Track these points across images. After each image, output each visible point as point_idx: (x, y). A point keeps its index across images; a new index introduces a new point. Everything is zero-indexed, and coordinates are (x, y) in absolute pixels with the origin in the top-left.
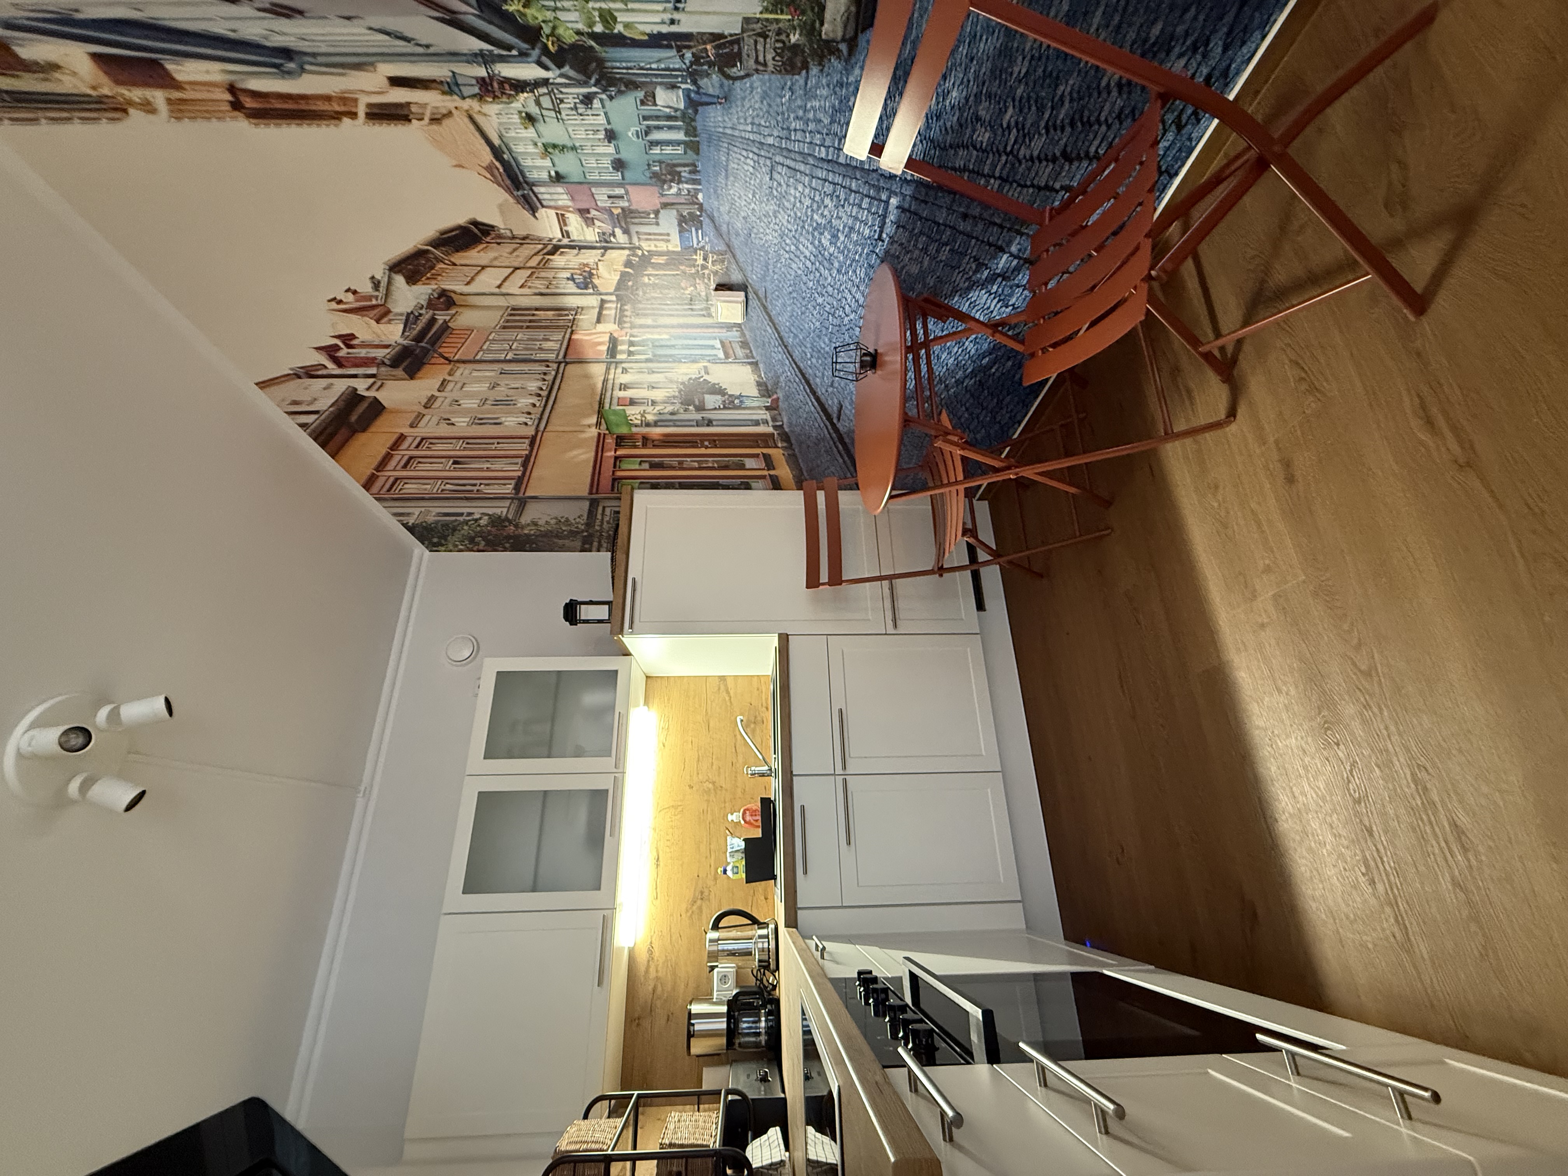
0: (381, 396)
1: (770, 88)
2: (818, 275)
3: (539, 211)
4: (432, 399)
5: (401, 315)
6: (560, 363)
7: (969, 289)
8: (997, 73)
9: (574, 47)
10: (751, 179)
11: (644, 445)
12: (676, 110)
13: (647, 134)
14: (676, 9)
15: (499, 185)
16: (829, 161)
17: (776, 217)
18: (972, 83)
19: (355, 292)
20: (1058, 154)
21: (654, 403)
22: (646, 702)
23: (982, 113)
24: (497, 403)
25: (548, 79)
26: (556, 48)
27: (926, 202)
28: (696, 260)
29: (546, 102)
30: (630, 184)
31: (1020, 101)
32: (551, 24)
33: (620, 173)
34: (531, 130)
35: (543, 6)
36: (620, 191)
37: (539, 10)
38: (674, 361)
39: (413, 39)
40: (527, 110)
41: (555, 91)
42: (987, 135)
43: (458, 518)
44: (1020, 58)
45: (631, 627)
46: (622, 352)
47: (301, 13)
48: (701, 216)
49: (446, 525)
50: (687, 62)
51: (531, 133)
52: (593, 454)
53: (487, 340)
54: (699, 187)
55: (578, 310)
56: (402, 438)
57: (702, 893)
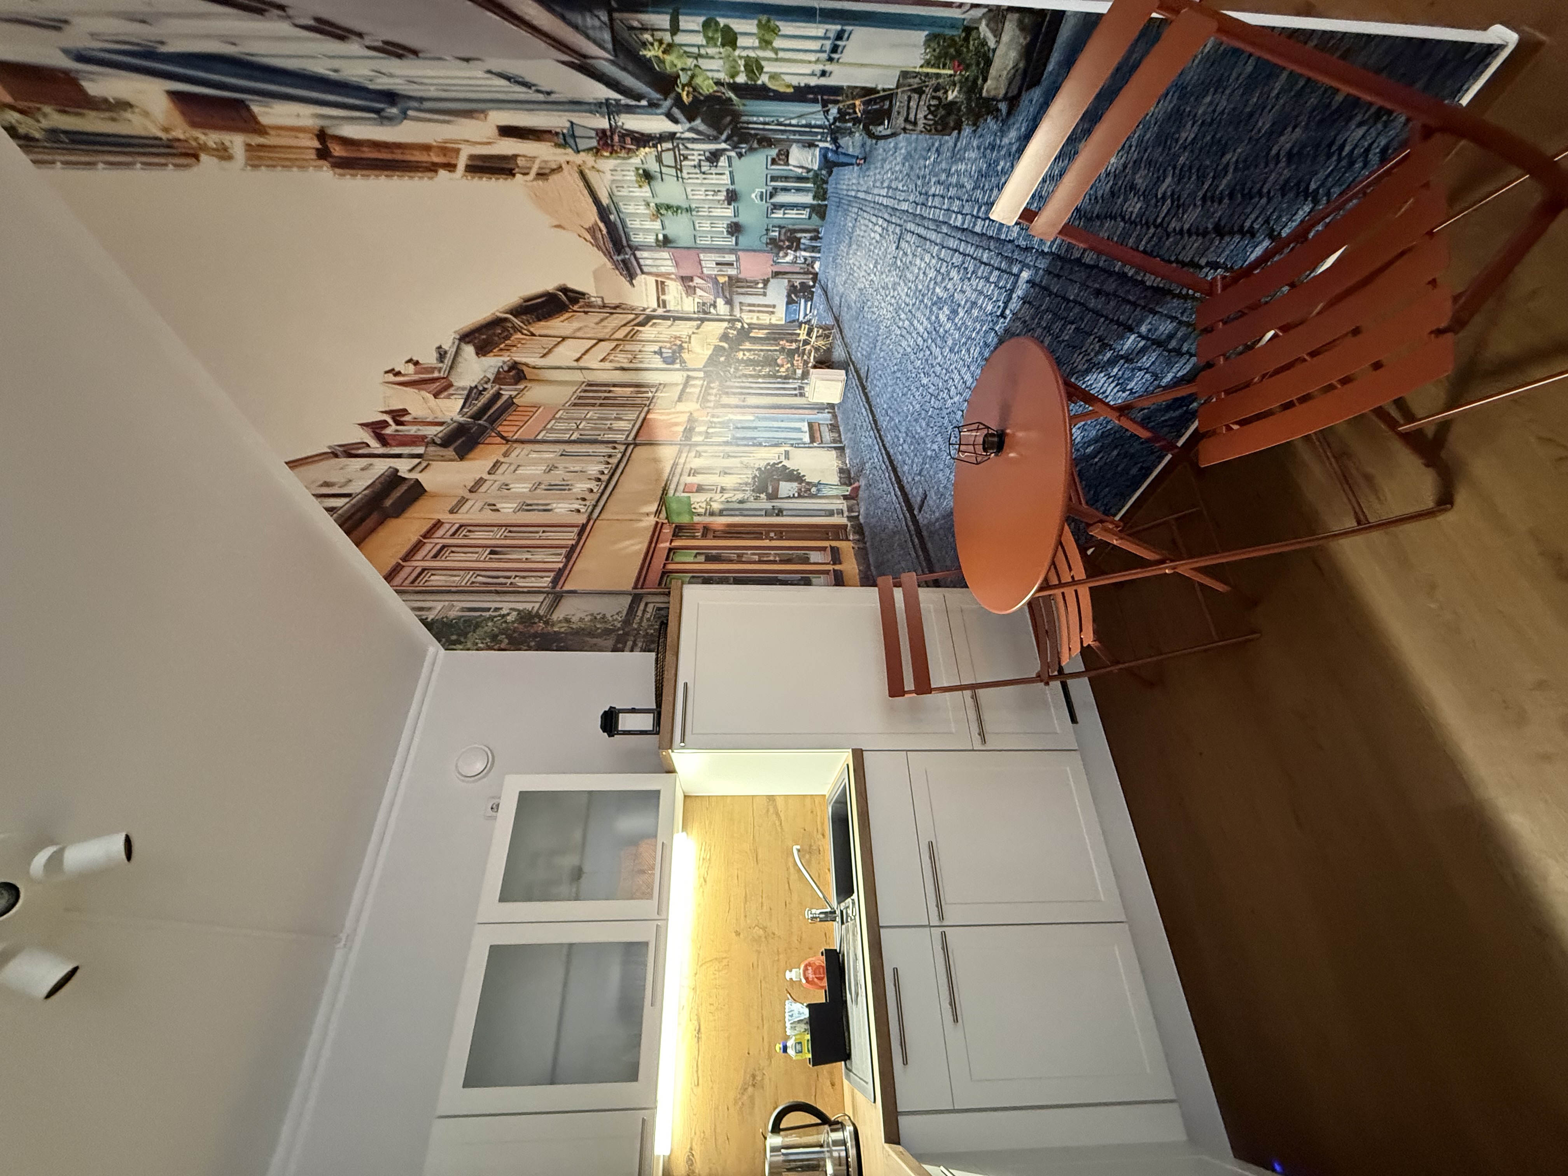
0: (425, 478)
1: (916, 150)
2: (928, 353)
3: (638, 278)
4: (480, 482)
5: (463, 389)
6: (628, 445)
7: (1088, 371)
8: (1164, 139)
9: (711, 98)
10: (875, 248)
11: (704, 536)
12: (809, 170)
13: (771, 196)
14: (831, 59)
15: (599, 248)
16: (964, 230)
17: (894, 290)
18: (1133, 149)
19: (416, 363)
20: (1210, 226)
21: (723, 490)
22: (684, 828)
23: (1138, 180)
24: (551, 487)
25: (675, 134)
26: (691, 99)
27: (1058, 276)
28: (799, 334)
29: (668, 158)
30: (743, 250)
31: (1181, 170)
32: (689, 73)
33: (734, 238)
34: (646, 189)
35: (685, 52)
36: (731, 258)
37: (680, 57)
38: (754, 445)
39: (534, 85)
40: (645, 166)
41: (681, 146)
42: (1139, 205)
43: (484, 614)
44: (1190, 123)
45: (683, 741)
46: (700, 433)
47: (415, 53)
48: (814, 286)
49: (468, 621)
50: (831, 118)
51: (645, 192)
52: (646, 545)
53: (554, 417)
54: (818, 255)
55: (659, 386)
56: (438, 524)
57: (754, 1077)
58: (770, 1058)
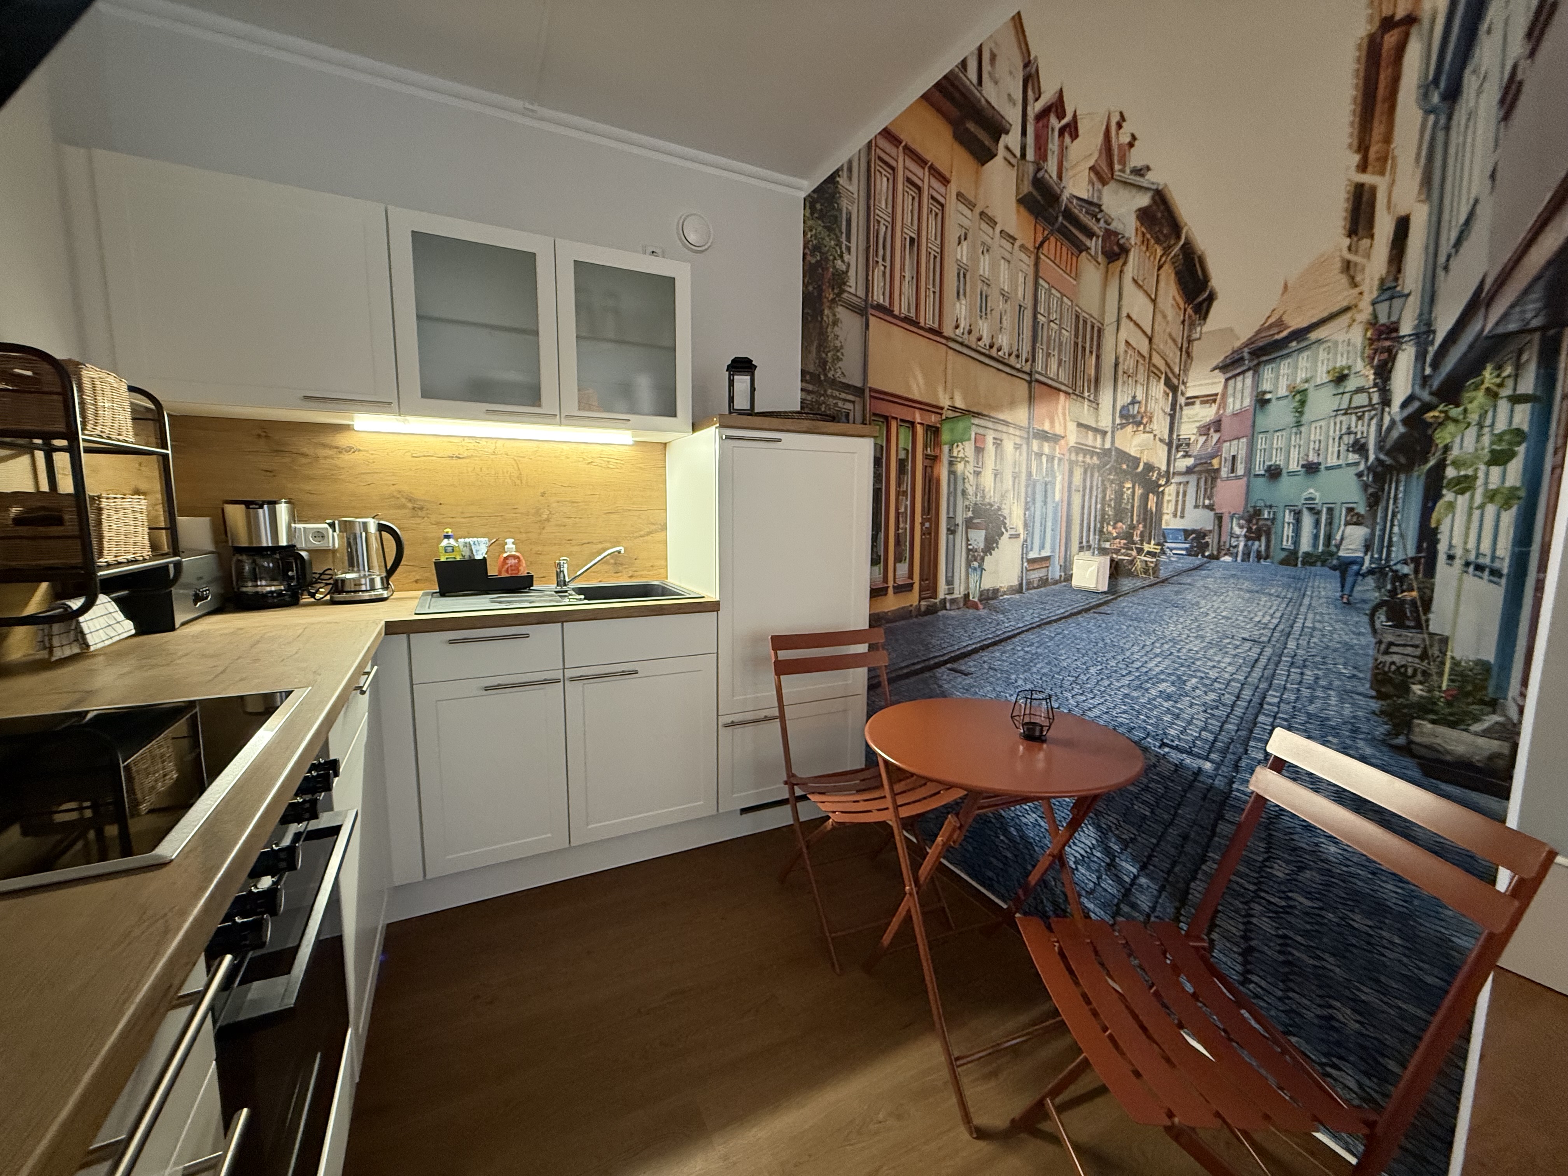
0: (997, 164)
1: (1356, 654)
2: (1124, 673)
3: (1221, 374)
4: (992, 222)
5: (1100, 198)
6: (1030, 374)
7: (1098, 827)
8: (1356, 898)
9: (1429, 442)
10: (1245, 617)
11: (926, 457)
12: (1338, 547)
13: (1311, 509)
14: (1467, 564)
15: (1258, 332)
16: (1261, 705)
17: (1196, 637)
18: (1344, 869)
19: (1131, 145)
20: (1253, 943)
21: (977, 474)
22: (637, 443)
23: (1308, 874)
24: (984, 298)
25: (1389, 405)
26: (1431, 420)
27: (1204, 798)
28: (1149, 543)
29: (1361, 400)
30: (1249, 482)
31: (1319, 915)
32: (1461, 417)
33: (1263, 472)
34: (1325, 378)
35: (1486, 412)
36: (1240, 470)
37: (1481, 407)
38: (1027, 503)
39: (1457, 252)
40: (1352, 376)
41: (1373, 412)
42: (1280, 874)
43: (844, 235)
44: (1370, 923)
45: (728, 438)
46: (1041, 447)
47: (1506, 117)
48: (1203, 556)
49: (836, 220)
50: (1398, 567)
51: (1322, 376)
52: (917, 397)
53: (1063, 295)
54: (1239, 559)
55: (1095, 404)
56: (945, 181)
57: (421, 509)
58: (438, 524)
